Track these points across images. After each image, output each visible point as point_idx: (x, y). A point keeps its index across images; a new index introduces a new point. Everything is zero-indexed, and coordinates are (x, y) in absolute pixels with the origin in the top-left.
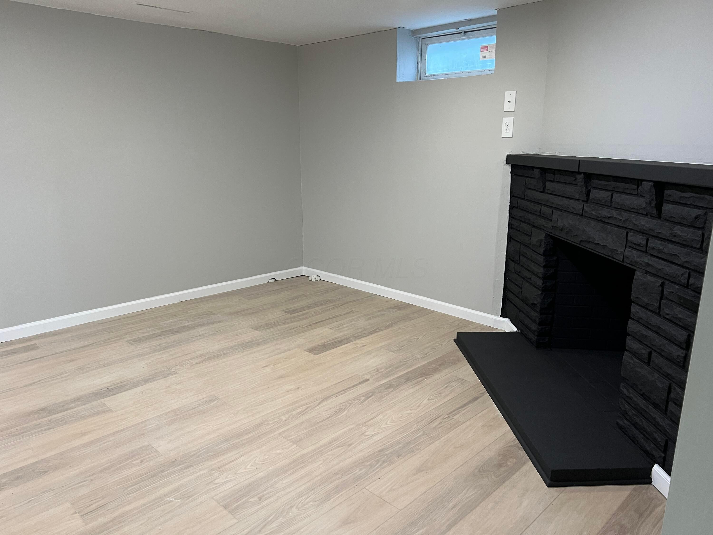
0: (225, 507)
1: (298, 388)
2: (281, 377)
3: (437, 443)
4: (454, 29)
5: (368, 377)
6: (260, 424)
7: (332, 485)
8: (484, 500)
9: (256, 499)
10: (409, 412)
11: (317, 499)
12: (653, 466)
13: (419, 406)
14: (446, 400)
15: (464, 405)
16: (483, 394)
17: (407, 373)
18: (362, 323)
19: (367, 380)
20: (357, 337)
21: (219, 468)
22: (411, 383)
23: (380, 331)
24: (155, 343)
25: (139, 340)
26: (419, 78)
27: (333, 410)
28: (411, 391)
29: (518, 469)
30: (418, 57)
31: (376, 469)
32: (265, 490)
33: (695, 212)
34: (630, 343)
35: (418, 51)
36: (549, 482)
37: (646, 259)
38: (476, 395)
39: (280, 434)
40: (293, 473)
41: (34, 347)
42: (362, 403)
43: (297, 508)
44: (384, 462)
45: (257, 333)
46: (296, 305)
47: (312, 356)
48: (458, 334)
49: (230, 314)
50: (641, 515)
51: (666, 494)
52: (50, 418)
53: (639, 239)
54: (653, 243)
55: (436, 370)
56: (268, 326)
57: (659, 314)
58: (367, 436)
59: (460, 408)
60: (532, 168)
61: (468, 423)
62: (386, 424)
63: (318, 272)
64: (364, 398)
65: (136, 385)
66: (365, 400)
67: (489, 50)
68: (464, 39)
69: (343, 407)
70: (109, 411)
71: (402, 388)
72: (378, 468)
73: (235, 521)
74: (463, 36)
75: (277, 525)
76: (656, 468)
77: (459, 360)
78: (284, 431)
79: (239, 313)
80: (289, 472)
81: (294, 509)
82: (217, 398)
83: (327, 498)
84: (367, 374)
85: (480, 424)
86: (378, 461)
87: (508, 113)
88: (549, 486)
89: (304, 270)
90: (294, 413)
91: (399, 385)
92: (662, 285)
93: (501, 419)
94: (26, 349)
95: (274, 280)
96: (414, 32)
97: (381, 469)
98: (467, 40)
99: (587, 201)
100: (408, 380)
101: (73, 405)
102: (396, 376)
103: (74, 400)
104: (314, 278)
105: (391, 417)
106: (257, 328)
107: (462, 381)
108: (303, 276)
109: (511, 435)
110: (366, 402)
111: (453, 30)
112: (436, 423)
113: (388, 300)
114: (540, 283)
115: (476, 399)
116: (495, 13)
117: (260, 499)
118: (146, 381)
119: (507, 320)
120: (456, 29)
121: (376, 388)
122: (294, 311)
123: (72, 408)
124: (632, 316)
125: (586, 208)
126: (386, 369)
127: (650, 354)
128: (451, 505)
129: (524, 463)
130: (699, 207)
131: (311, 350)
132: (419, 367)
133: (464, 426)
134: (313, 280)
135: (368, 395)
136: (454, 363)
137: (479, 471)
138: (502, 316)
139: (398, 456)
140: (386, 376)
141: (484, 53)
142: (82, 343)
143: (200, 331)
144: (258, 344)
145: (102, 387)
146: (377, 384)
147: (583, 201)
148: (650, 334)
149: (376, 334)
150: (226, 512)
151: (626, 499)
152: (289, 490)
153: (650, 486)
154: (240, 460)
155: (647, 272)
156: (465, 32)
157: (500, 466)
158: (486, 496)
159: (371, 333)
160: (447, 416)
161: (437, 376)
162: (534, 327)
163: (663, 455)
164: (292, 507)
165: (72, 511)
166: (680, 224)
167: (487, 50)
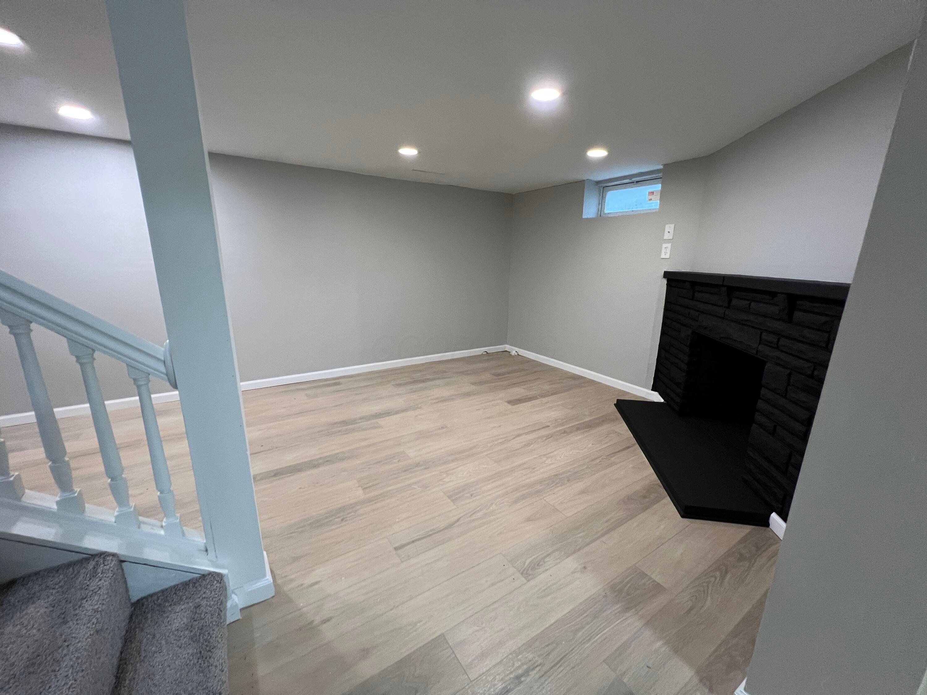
0: (449, 497)
1: (500, 426)
2: (489, 418)
3: (597, 475)
4: (629, 180)
5: (548, 424)
6: (474, 447)
7: (521, 493)
8: (631, 519)
9: (468, 495)
10: (577, 451)
11: (510, 501)
12: (771, 514)
13: (585, 448)
14: (606, 445)
15: (619, 451)
16: (634, 445)
17: (578, 424)
18: (546, 387)
19: (548, 426)
20: (542, 396)
21: (446, 472)
22: (581, 431)
23: (559, 393)
24: (409, 387)
25: (400, 385)
26: (599, 215)
27: (524, 443)
28: (580, 437)
29: (658, 501)
30: (599, 201)
31: (552, 487)
32: (475, 490)
33: (823, 319)
34: (758, 417)
35: (600, 196)
36: (682, 513)
37: (777, 354)
38: (628, 445)
39: (487, 455)
40: (495, 481)
41: (339, 384)
42: (543, 441)
43: (495, 504)
44: (557, 483)
45: (473, 387)
46: (500, 371)
47: (510, 406)
48: (618, 400)
49: (457, 373)
50: (758, 549)
51: (781, 536)
52: (347, 427)
53: (773, 338)
54: (783, 342)
55: (599, 425)
56: (481, 383)
57: (785, 397)
58: (546, 464)
59: (617, 452)
60: (684, 281)
61: (622, 464)
62: (560, 457)
63: (517, 349)
64: (545, 438)
65: (397, 413)
66: (546, 440)
67: (655, 194)
68: (636, 187)
69: (531, 443)
70: (381, 427)
71: (573, 434)
72: (553, 486)
73: (454, 507)
74: (635, 184)
75: (482, 514)
76: (774, 516)
77: (617, 419)
78: (490, 454)
79: (462, 373)
80: (491, 481)
81: (494, 505)
82: (446, 427)
83: (516, 502)
84: (549, 422)
85: (631, 466)
86: (553, 482)
87: (668, 241)
88: (683, 517)
89: (507, 347)
90: (496, 442)
91: (571, 432)
92: (790, 374)
93: (647, 464)
94: (335, 384)
95: (486, 353)
96: (598, 183)
97: (555, 488)
98: (638, 188)
99: (728, 307)
100: (578, 429)
101: (360, 421)
102: (571, 425)
103: (361, 418)
104: (513, 353)
105: (564, 454)
106: (474, 384)
107: (619, 434)
108: (506, 352)
109: (654, 477)
110: (547, 441)
111: (627, 181)
112: (598, 461)
113: (566, 373)
114: (685, 367)
115: (629, 447)
116: (661, 167)
117: (472, 495)
118: (403, 411)
119: (656, 394)
120: (630, 179)
121: (555, 433)
122: (499, 375)
123: (359, 423)
124: (761, 397)
125: (726, 312)
126: (562, 420)
127: (775, 427)
128: (605, 519)
129: (664, 498)
130: (827, 315)
131: (509, 402)
132: (587, 422)
133: (618, 466)
134: (513, 354)
135: (549, 437)
136: (613, 420)
137: (628, 499)
138: (652, 390)
139: (568, 480)
140: (562, 425)
141: (651, 197)
142: (365, 384)
143: (437, 382)
144: (474, 395)
145: (376, 412)
146: (555, 430)
147: (725, 307)
148: (776, 411)
149: (556, 395)
150: (449, 501)
151: (746, 535)
152: (490, 492)
153: (768, 528)
154: (460, 468)
155: (777, 364)
156: (637, 182)
157: (645, 497)
158: (631, 517)
159: (552, 394)
160: (605, 457)
161: (600, 428)
162: (678, 400)
163: (781, 506)
164: (492, 504)
165: (357, 485)
166: (809, 327)
167: (653, 194)
